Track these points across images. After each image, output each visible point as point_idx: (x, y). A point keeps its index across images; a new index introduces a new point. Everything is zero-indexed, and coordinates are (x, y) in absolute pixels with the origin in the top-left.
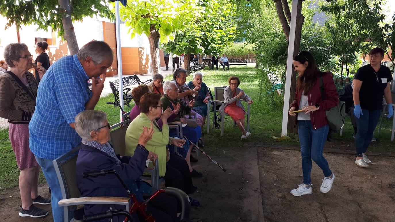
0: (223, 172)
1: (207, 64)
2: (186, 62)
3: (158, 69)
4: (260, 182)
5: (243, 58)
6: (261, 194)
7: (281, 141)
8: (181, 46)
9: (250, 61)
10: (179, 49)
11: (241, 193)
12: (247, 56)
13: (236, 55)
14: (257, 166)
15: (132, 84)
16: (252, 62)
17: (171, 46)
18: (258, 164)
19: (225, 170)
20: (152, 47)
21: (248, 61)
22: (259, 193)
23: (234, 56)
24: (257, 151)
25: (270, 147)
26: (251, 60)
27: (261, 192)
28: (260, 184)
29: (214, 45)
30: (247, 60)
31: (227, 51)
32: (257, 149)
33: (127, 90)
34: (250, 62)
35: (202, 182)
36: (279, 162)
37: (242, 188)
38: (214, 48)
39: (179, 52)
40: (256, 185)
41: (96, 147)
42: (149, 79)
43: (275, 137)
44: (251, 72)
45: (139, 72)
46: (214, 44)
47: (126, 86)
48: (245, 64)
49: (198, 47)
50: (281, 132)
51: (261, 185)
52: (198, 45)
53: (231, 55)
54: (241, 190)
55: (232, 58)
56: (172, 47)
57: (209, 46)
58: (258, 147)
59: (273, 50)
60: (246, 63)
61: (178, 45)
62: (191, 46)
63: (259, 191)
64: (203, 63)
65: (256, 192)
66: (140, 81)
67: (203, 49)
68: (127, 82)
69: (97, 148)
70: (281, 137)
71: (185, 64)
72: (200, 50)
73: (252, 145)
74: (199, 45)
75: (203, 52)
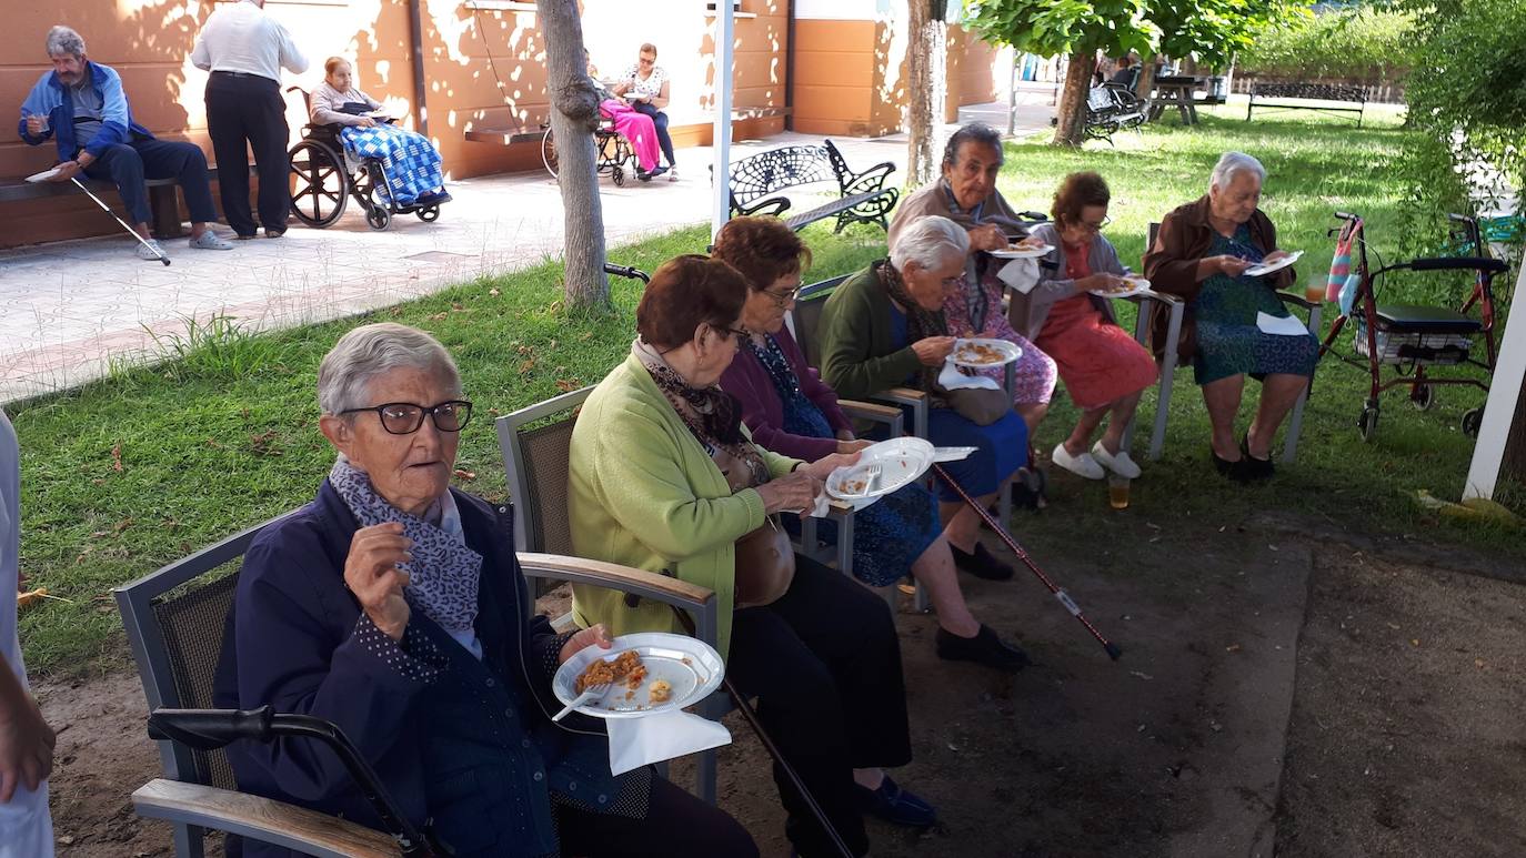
0: (1106, 657)
1: (1173, 102)
2: (1073, 88)
3: (931, 116)
4: (1289, 744)
5: (1355, 80)
6: (1273, 819)
7: (1460, 522)
8: (1054, 19)
9: (1384, 93)
10: (1045, 28)
11: (1171, 795)
12: (1376, 69)
13: (1318, 64)
14: (1294, 648)
15: (809, 179)
16: (1394, 99)
17: (1012, 16)
18: (1301, 638)
19: (1114, 652)
20: (919, 20)
21: (1376, 93)
22: (1269, 815)
23: (1312, 70)
24: (1314, 562)
25: (1386, 551)
26: (1389, 89)
27: (1281, 811)
28: (1287, 758)
29: (1210, 16)
30: (1372, 89)
31: (1279, 48)
32: (1314, 556)
33: (776, 206)
34: (1382, 101)
35: (988, 697)
36: (1416, 642)
37: (1181, 765)
38: (1207, 30)
39: (1044, 42)
40: (1263, 761)
41: (350, 498)
42: (885, 161)
43: (1426, 498)
44: (1379, 150)
45: (867, 124)
46: (1211, 12)
47: (781, 188)
48: (1357, 105)
49: (1136, 21)
50: (1464, 470)
51: (1286, 767)
52: (1135, 12)
53: (1296, 66)
54: (1176, 774)
55: (1300, 77)
56: (1016, 18)
57: (1187, 20)
58: (1325, 541)
59: (1495, 48)
60: (1363, 102)
61: (1044, 14)
62: (1101, 20)
63: (1270, 799)
64: (1154, 94)
65: (1249, 803)
66: (846, 169)
67: (1155, 32)
68: (787, 168)
69: (352, 507)
70: (1458, 500)
71: (1068, 96)
72: (1140, 38)
73: (1292, 529)
74: (1141, 13)
75: (1154, 44)
